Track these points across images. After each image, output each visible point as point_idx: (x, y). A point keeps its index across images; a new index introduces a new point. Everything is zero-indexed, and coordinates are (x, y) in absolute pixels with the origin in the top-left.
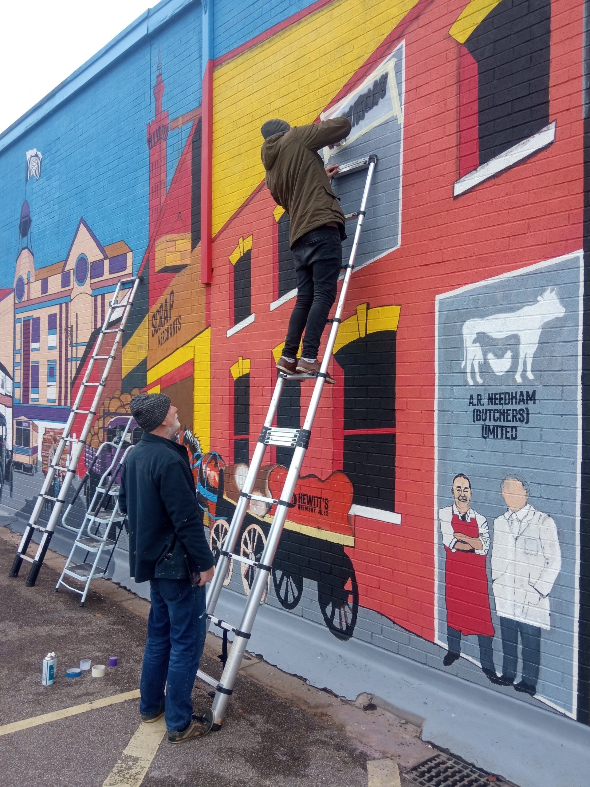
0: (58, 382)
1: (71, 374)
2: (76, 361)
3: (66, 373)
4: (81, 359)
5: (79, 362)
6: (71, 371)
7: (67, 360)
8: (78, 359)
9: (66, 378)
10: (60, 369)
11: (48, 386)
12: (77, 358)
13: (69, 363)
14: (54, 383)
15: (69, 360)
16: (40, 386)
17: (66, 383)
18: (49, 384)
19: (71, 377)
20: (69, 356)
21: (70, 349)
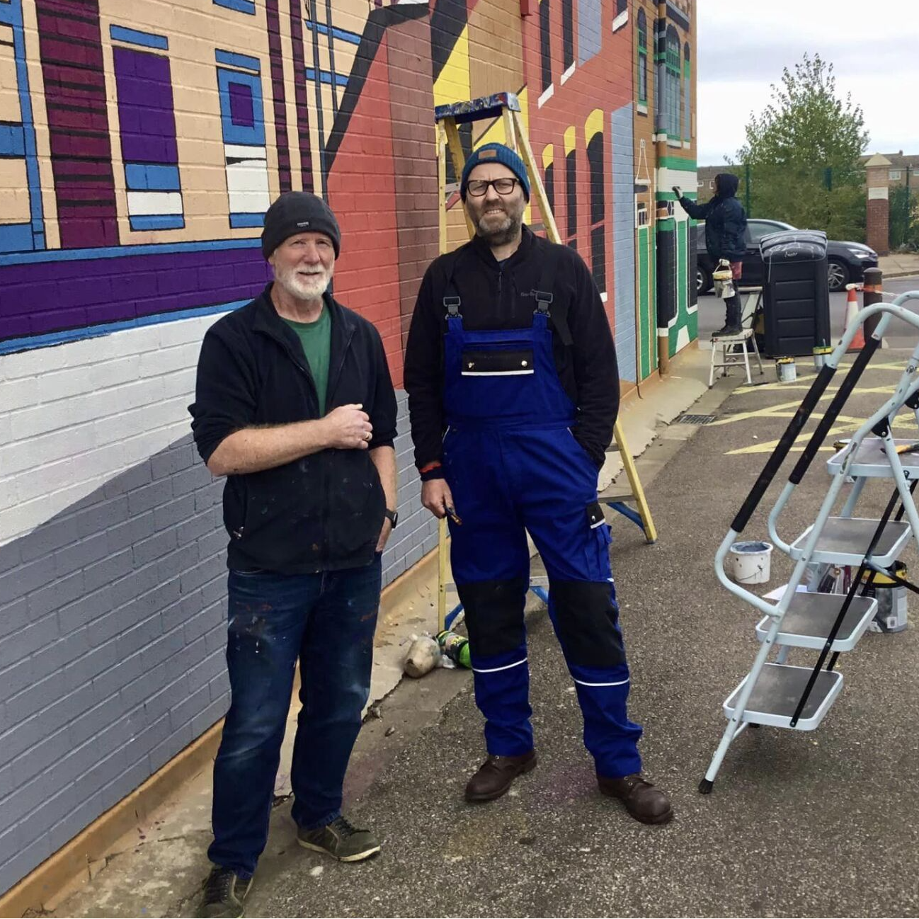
0: (273, 150)
1: (321, 127)
2: (334, 84)
3: (303, 119)
4: (345, 81)
5: (340, 92)
6: (320, 114)
7: (301, 72)
8: (338, 79)
9: (304, 136)
10: (279, 99)
11: (231, 161)
12: (333, 74)
13: (310, 86)
14: (259, 152)
15: (310, 74)
16: (182, 157)
17: (305, 154)
18: (234, 151)
19: (321, 136)
20: (309, 62)
21: (307, 36)
